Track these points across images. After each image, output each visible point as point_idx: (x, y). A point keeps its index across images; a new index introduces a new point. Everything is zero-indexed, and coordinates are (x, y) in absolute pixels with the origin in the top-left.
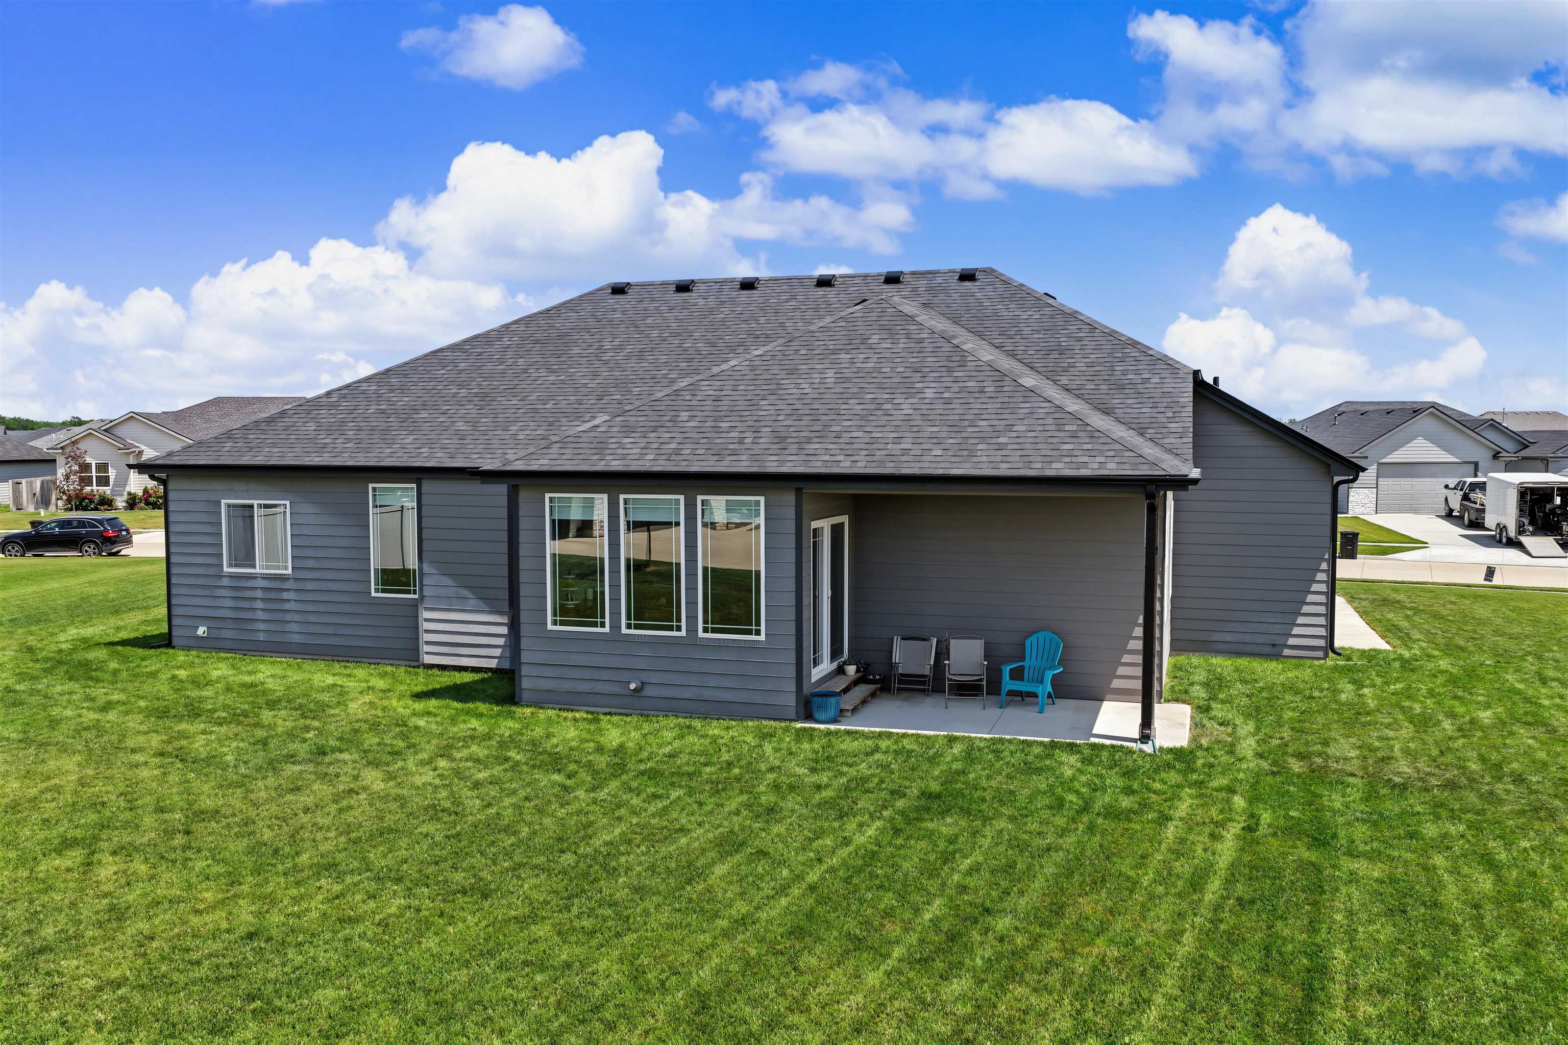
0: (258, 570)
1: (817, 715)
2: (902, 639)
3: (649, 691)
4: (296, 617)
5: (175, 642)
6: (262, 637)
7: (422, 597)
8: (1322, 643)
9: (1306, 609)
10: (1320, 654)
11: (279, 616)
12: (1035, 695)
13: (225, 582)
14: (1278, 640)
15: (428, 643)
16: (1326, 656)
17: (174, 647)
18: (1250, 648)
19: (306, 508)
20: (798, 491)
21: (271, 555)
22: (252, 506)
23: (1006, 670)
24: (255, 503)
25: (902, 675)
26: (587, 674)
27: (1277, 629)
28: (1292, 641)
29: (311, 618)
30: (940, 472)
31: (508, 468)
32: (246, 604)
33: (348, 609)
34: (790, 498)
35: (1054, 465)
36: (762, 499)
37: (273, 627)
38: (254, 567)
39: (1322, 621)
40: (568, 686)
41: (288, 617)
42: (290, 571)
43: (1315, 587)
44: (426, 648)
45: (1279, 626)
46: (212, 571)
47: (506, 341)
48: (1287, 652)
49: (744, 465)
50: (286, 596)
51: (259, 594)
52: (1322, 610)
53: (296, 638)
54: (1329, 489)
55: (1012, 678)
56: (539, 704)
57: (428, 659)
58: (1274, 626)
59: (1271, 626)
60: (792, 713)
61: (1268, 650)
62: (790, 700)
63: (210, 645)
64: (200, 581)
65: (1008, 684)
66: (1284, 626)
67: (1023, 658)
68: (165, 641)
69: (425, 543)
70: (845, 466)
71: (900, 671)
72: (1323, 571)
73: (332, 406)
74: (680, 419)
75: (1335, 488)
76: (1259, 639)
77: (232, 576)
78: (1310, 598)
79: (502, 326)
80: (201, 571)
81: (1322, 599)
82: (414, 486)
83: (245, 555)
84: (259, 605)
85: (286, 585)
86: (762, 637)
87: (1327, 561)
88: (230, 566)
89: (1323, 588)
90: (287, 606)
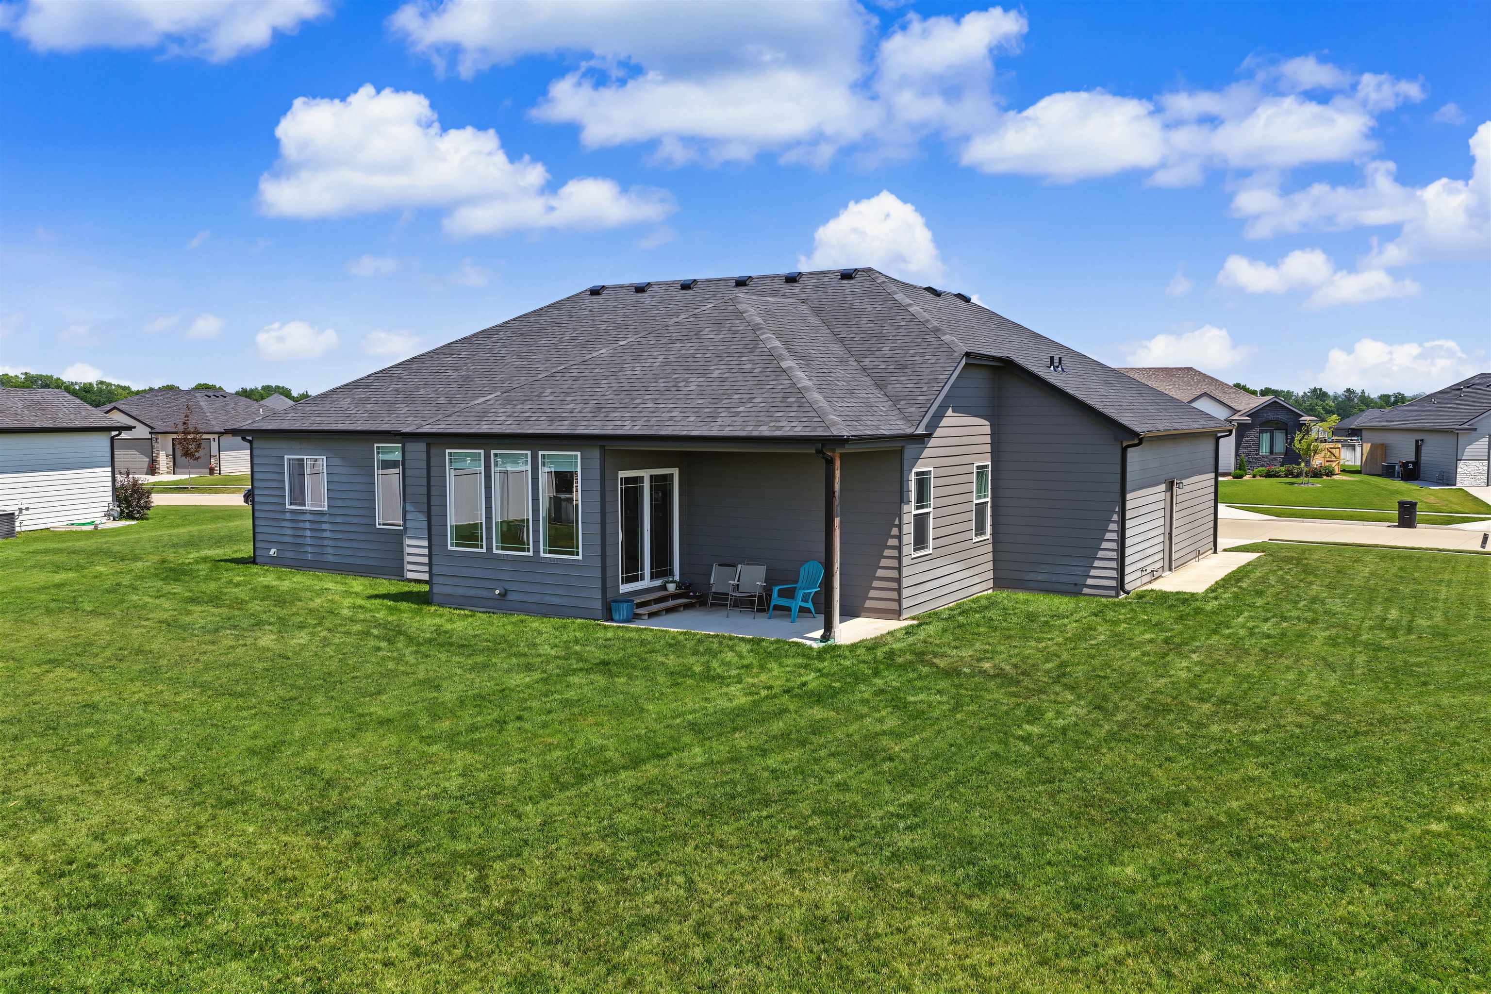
0: (306, 508)
1: (615, 617)
2: (720, 565)
3: (511, 596)
4: (330, 543)
5: (258, 560)
6: (309, 557)
7: (406, 529)
8: (1113, 583)
9: (1101, 554)
10: (1113, 593)
11: (320, 542)
12: (789, 609)
13: (288, 516)
14: (1079, 580)
15: (409, 563)
16: (1118, 595)
17: (257, 564)
18: (1058, 587)
19: (336, 461)
20: (602, 447)
21: (316, 497)
22: (303, 460)
23: (776, 590)
24: (305, 457)
25: (715, 593)
26: (471, 583)
27: (1079, 571)
28: (1090, 582)
29: (340, 544)
30: (684, 433)
31: (419, 431)
32: (300, 533)
33: (362, 537)
34: (596, 453)
35: (761, 429)
36: (579, 454)
37: (316, 550)
38: (304, 505)
39: (1114, 564)
40: (460, 591)
41: (326, 542)
42: (326, 509)
43: (1108, 536)
44: (409, 567)
45: (1079, 568)
46: (279, 508)
47: (501, 334)
48: (1086, 590)
49: (563, 429)
50: (325, 526)
51: (308, 525)
52: (1114, 555)
53: (331, 558)
54: (1119, 451)
55: (779, 596)
56: (441, 605)
57: (410, 575)
58: (1075, 568)
59: (1073, 568)
60: (599, 613)
61: (1071, 588)
62: (598, 605)
63: (276, 562)
64: (272, 515)
65: (776, 600)
66: (1083, 568)
67: (796, 582)
68: (253, 561)
69: (407, 488)
70: (628, 429)
71: (713, 590)
72: (1114, 522)
73: (368, 386)
74: (545, 394)
75: (1124, 450)
76: (1064, 579)
77: (293, 512)
78: (1105, 545)
79: (504, 323)
80: (272, 508)
81: (1114, 545)
82: (400, 445)
83: (298, 496)
84: (308, 533)
85: (325, 519)
86: (580, 557)
87: (1117, 513)
88: (291, 504)
89: (1114, 536)
90: (325, 534)
